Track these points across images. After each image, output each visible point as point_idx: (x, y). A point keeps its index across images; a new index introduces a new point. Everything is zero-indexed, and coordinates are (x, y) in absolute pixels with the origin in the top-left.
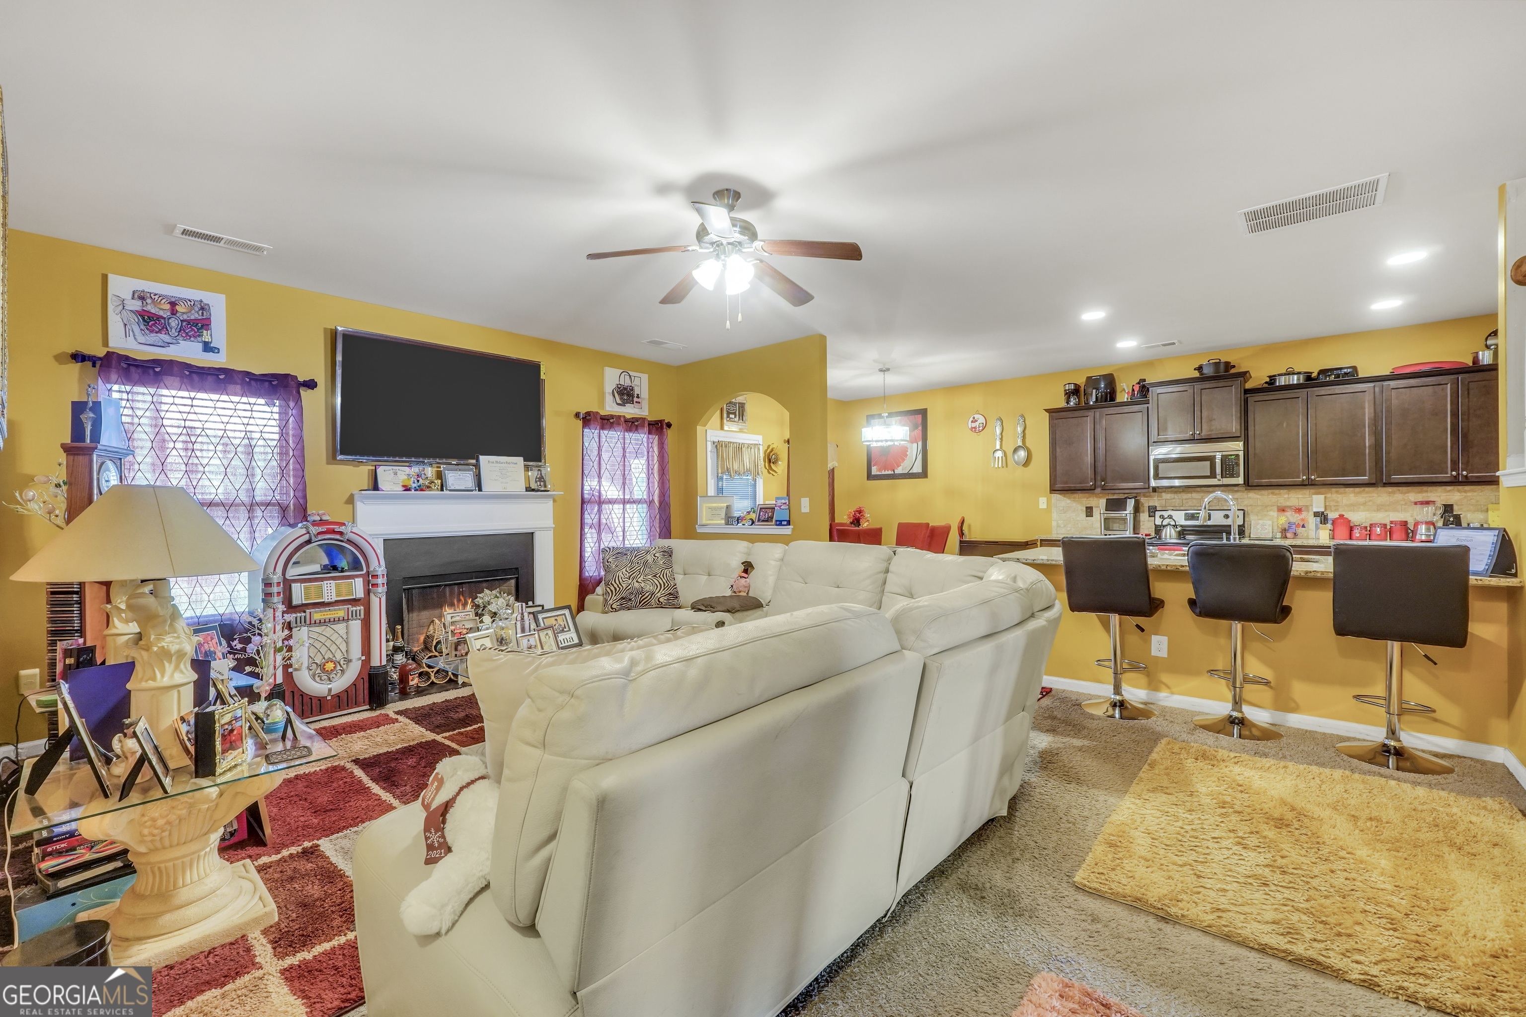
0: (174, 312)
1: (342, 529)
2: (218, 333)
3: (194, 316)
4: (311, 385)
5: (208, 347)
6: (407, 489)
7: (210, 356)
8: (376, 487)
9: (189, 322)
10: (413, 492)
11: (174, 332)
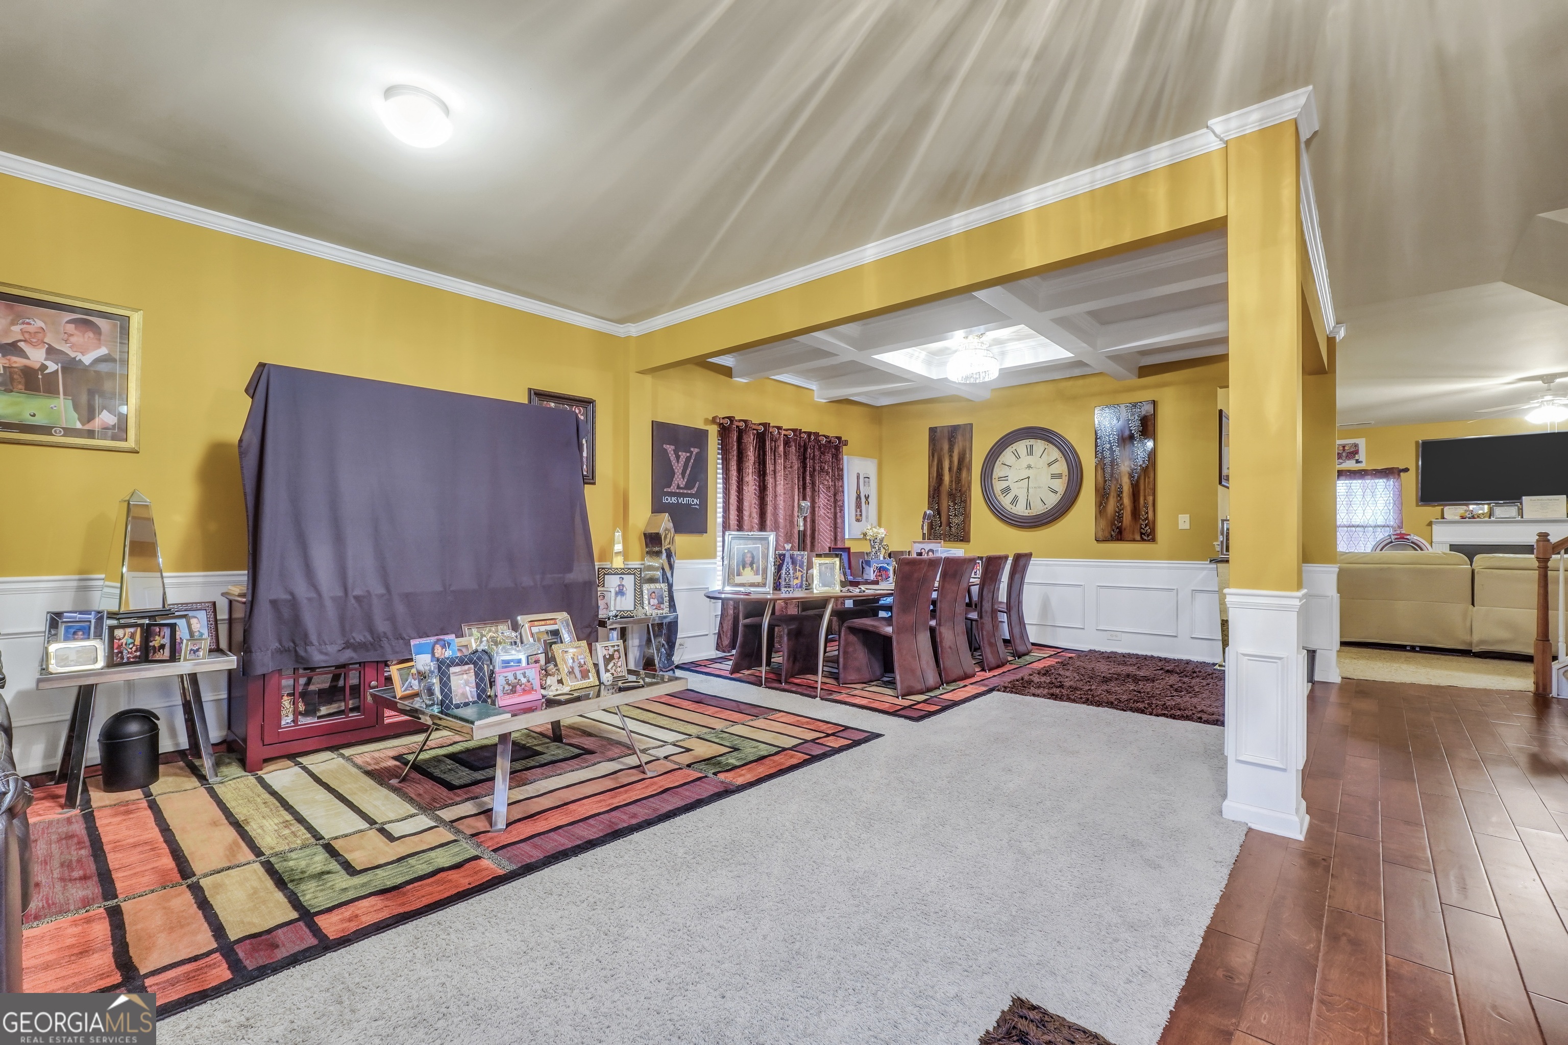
0: (1344, 450)
1: (1408, 537)
2: (1362, 456)
3: (1352, 450)
4: (1406, 470)
5: (1358, 462)
6: (1463, 518)
7: (1359, 465)
8: (1443, 518)
9: (1350, 453)
10: (1467, 519)
11: (1344, 458)
